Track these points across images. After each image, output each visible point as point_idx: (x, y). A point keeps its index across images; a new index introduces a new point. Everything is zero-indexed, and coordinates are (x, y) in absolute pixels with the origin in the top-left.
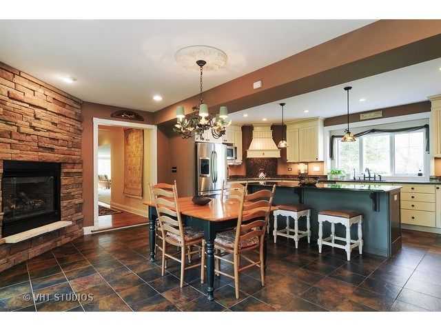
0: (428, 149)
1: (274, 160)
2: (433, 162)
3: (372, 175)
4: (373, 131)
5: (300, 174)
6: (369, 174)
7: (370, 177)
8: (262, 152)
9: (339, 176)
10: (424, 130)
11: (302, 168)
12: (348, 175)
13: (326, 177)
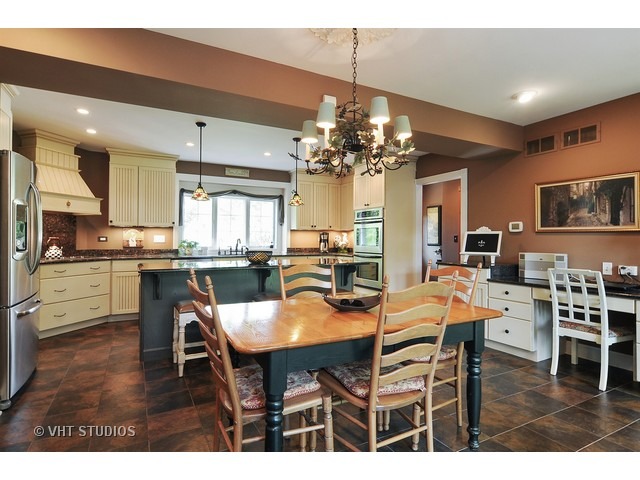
0: (281, 220)
3: (239, 248)
4: (235, 192)
7: (237, 251)
8: (66, 201)
11: (132, 238)
13: (176, 252)
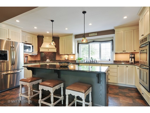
1: (54, 53)
2: (114, 55)
3: (93, 60)
4: (94, 41)
5: (65, 60)
6: (92, 59)
7: (92, 61)
8: (48, 49)
9: (81, 61)
10: (111, 42)
11: (66, 57)
12: (84, 60)
13: (76, 61)
